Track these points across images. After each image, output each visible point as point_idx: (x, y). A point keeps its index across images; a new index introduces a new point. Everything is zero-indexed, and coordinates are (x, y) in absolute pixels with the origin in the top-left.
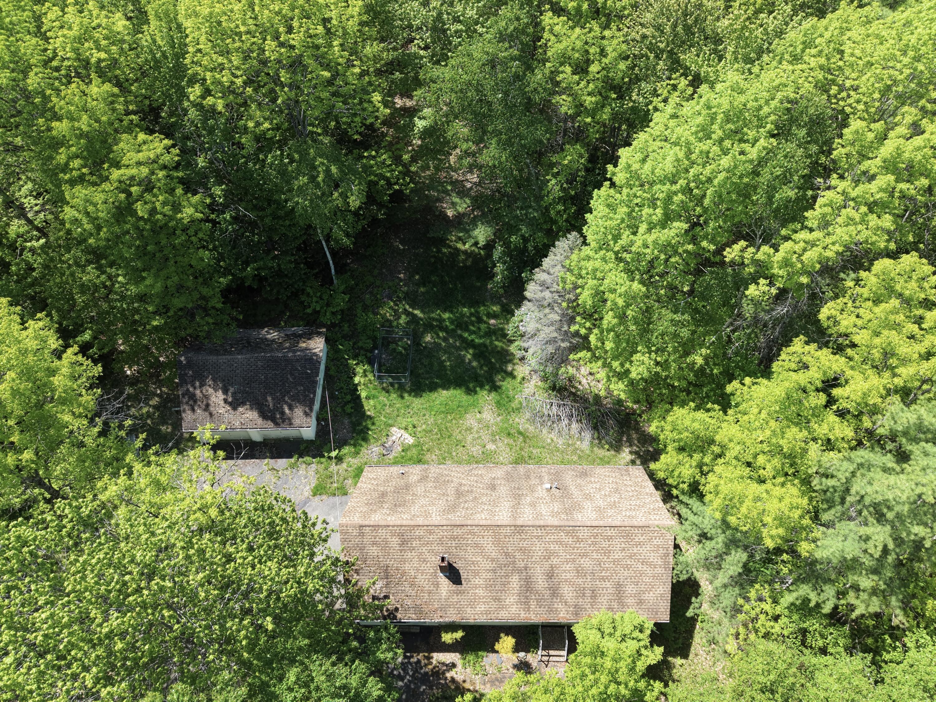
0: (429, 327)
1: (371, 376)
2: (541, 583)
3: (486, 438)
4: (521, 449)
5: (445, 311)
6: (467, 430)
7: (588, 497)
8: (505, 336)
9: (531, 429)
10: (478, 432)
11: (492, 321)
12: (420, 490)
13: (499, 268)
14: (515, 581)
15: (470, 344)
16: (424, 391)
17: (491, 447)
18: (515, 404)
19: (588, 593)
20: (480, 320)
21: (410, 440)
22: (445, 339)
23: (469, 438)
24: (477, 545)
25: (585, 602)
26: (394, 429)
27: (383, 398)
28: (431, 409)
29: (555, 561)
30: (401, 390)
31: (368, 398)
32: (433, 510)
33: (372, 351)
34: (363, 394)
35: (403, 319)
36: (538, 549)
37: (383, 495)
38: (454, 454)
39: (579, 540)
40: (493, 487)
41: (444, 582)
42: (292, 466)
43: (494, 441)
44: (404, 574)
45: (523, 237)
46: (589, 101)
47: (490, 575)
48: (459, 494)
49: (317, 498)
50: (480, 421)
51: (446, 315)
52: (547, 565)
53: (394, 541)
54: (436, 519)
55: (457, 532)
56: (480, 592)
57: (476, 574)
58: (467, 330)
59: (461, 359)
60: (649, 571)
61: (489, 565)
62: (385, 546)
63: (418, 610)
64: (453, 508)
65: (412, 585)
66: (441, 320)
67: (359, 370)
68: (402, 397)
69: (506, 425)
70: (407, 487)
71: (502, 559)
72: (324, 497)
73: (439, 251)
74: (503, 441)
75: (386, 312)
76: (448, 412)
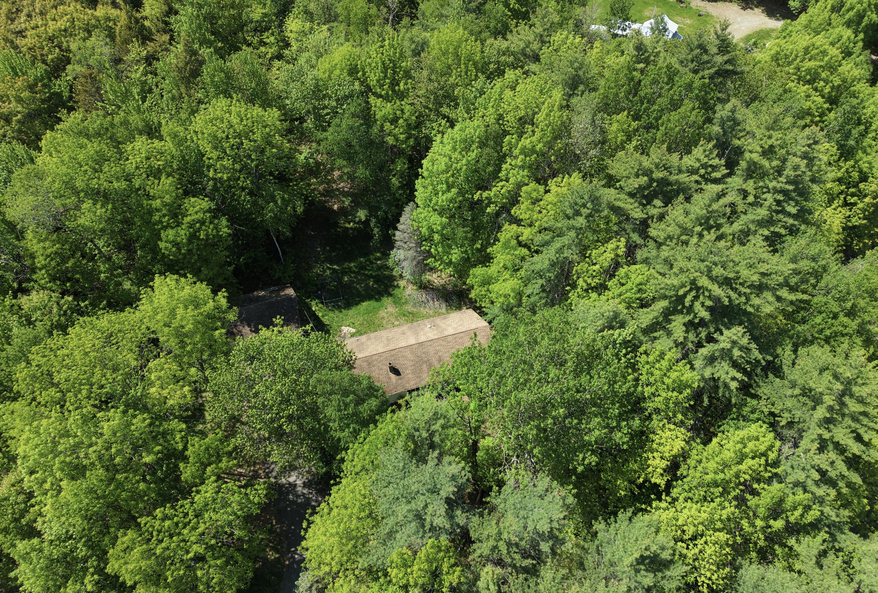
0: (344, 272)
1: (320, 305)
3: (393, 320)
5: (350, 262)
6: (382, 319)
7: (449, 325)
8: (388, 268)
9: (415, 310)
10: (388, 318)
11: (379, 262)
12: (369, 343)
13: (376, 230)
14: (425, 367)
15: (371, 276)
16: (353, 306)
18: (403, 301)
20: (372, 263)
21: (353, 330)
22: (355, 277)
23: (384, 322)
24: (403, 356)
26: (343, 328)
27: (331, 314)
28: (359, 313)
29: (440, 354)
30: (339, 308)
31: (323, 316)
32: (378, 348)
33: (317, 292)
34: (320, 315)
35: (328, 272)
36: (431, 350)
38: (379, 328)
39: (449, 342)
40: (404, 333)
41: (392, 376)
43: (398, 320)
45: (384, 211)
47: (413, 368)
48: (389, 340)
50: (387, 313)
51: (352, 265)
52: (437, 356)
53: (365, 364)
54: (381, 351)
55: (394, 352)
56: (410, 376)
57: (406, 369)
58: (366, 269)
59: (367, 285)
61: (412, 363)
64: (388, 345)
66: (350, 268)
67: (313, 303)
68: (341, 312)
69: (401, 312)
70: (362, 344)
71: (417, 359)
73: (336, 231)
75: (318, 270)
76: (369, 313)
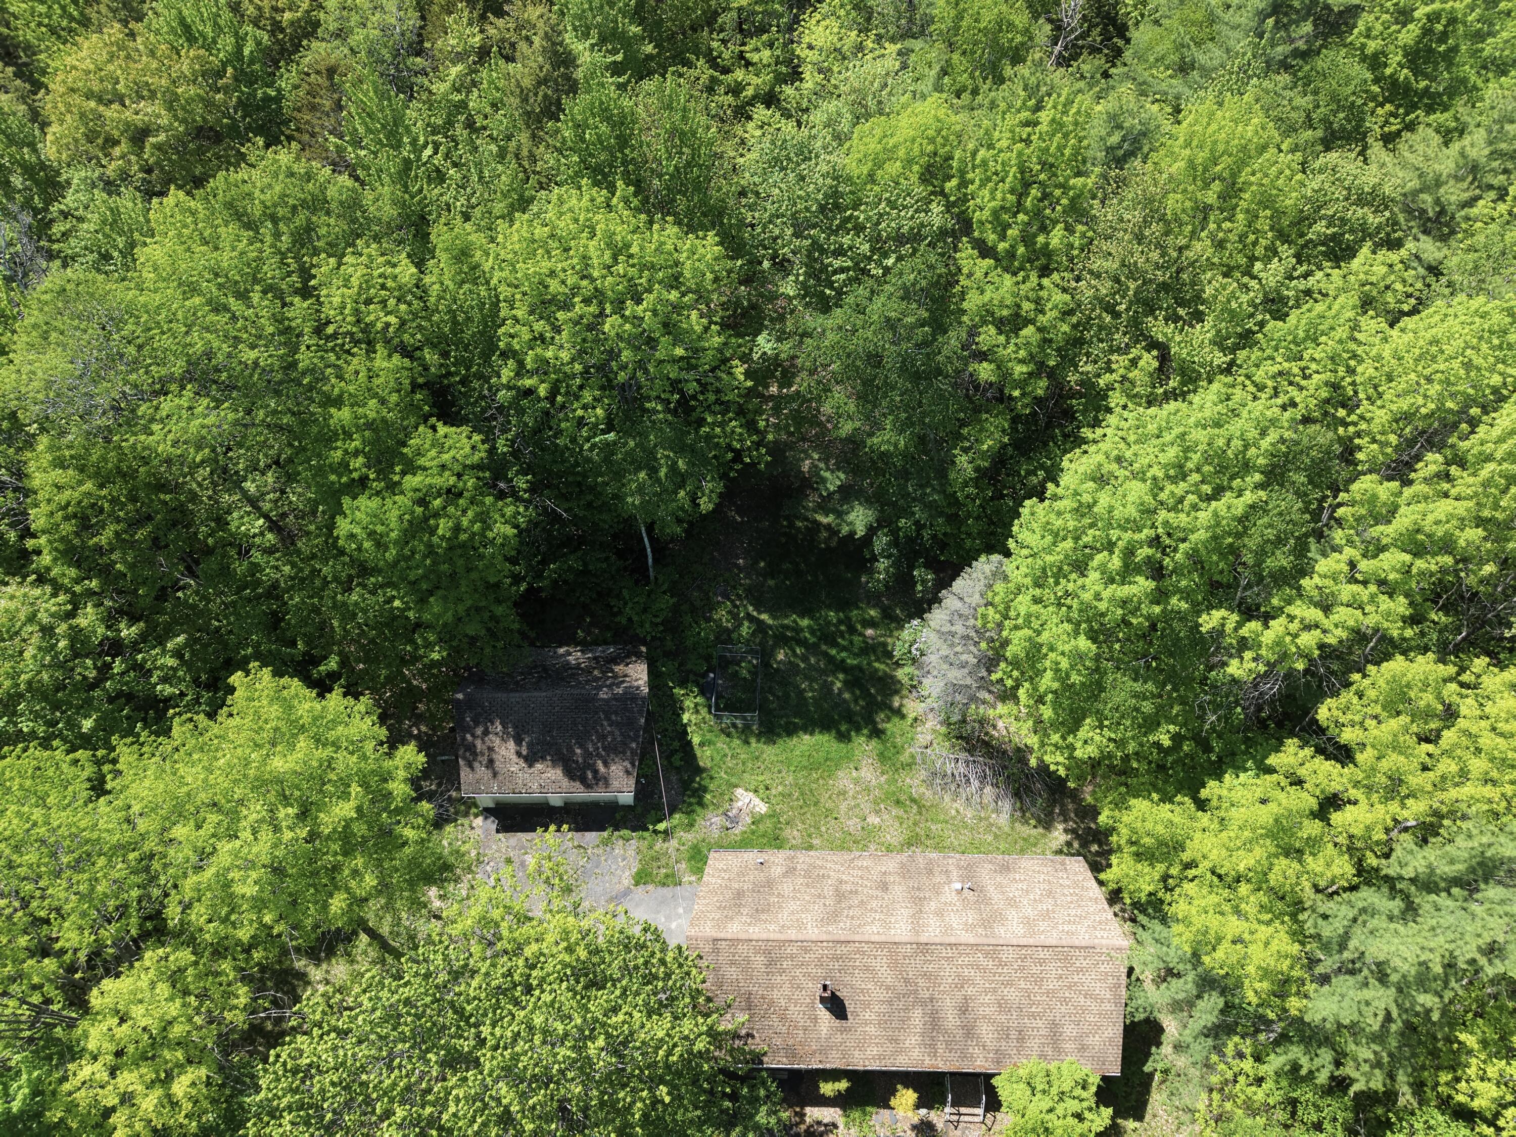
0: (782, 639)
1: (704, 711)
2: (951, 1019)
3: (866, 807)
4: (915, 824)
5: (802, 616)
6: (839, 794)
7: (1012, 903)
8: (890, 655)
9: (929, 794)
10: (854, 798)
11: (870, 632)
12: (786, 888)
13: (883, 564)
14: (917, 1017)
15: (841, 666)
16: (779, 736)
17: (873, 820)
18: (905, 757)
19: (1014, 1034)
20: (852, 630)
21: (762, 808)
22: (805, 659)
23: (843, 807)
24: (867, 969)
25: (1010, 1046)
26: (739, 791)
27: (721, 743)
28: (788, 762)
29: (970, 991)
30: (745, 734)
31: (702, 744)
32: (807, 917)
33: (705, 675)
34: (696, 740)
35: (746, 629)
36: (948, 974)
37: (739, 894)
38: (823, 829)
39: (1002, 964)
40: (884, 887)
41: (824, 1014)
42: (605, 843)
43: (878, 812)
44: (771, 1003)
45: (917, 523)
46: (1020, 370)
47: (884, 1008)
48: (840, 896)
49: (641, 888)
50: (856, 782)
51: (805, 622)
52: (959, 995)
53: (759, 961)
54: (813, 932)
55: (844, 949)
56: (871, 1030)
57: (867, 1005)
58: (834, 644)
59: (827, 688)
60: (1094, 1007)
61: (883, 995)
62: (746, 965)
63: (791, 1052)
64: (833, 917)
65: (783, 1018)
66: (798, 630)
67: (688, 703)
68: (747, 742)
69: (893, 788)
70: (769, 883)
71: (901, 987)
72: (650, 887)
73: (791, 525)
74: (890, 812)
75: (722, 615)
76: (813, 767)
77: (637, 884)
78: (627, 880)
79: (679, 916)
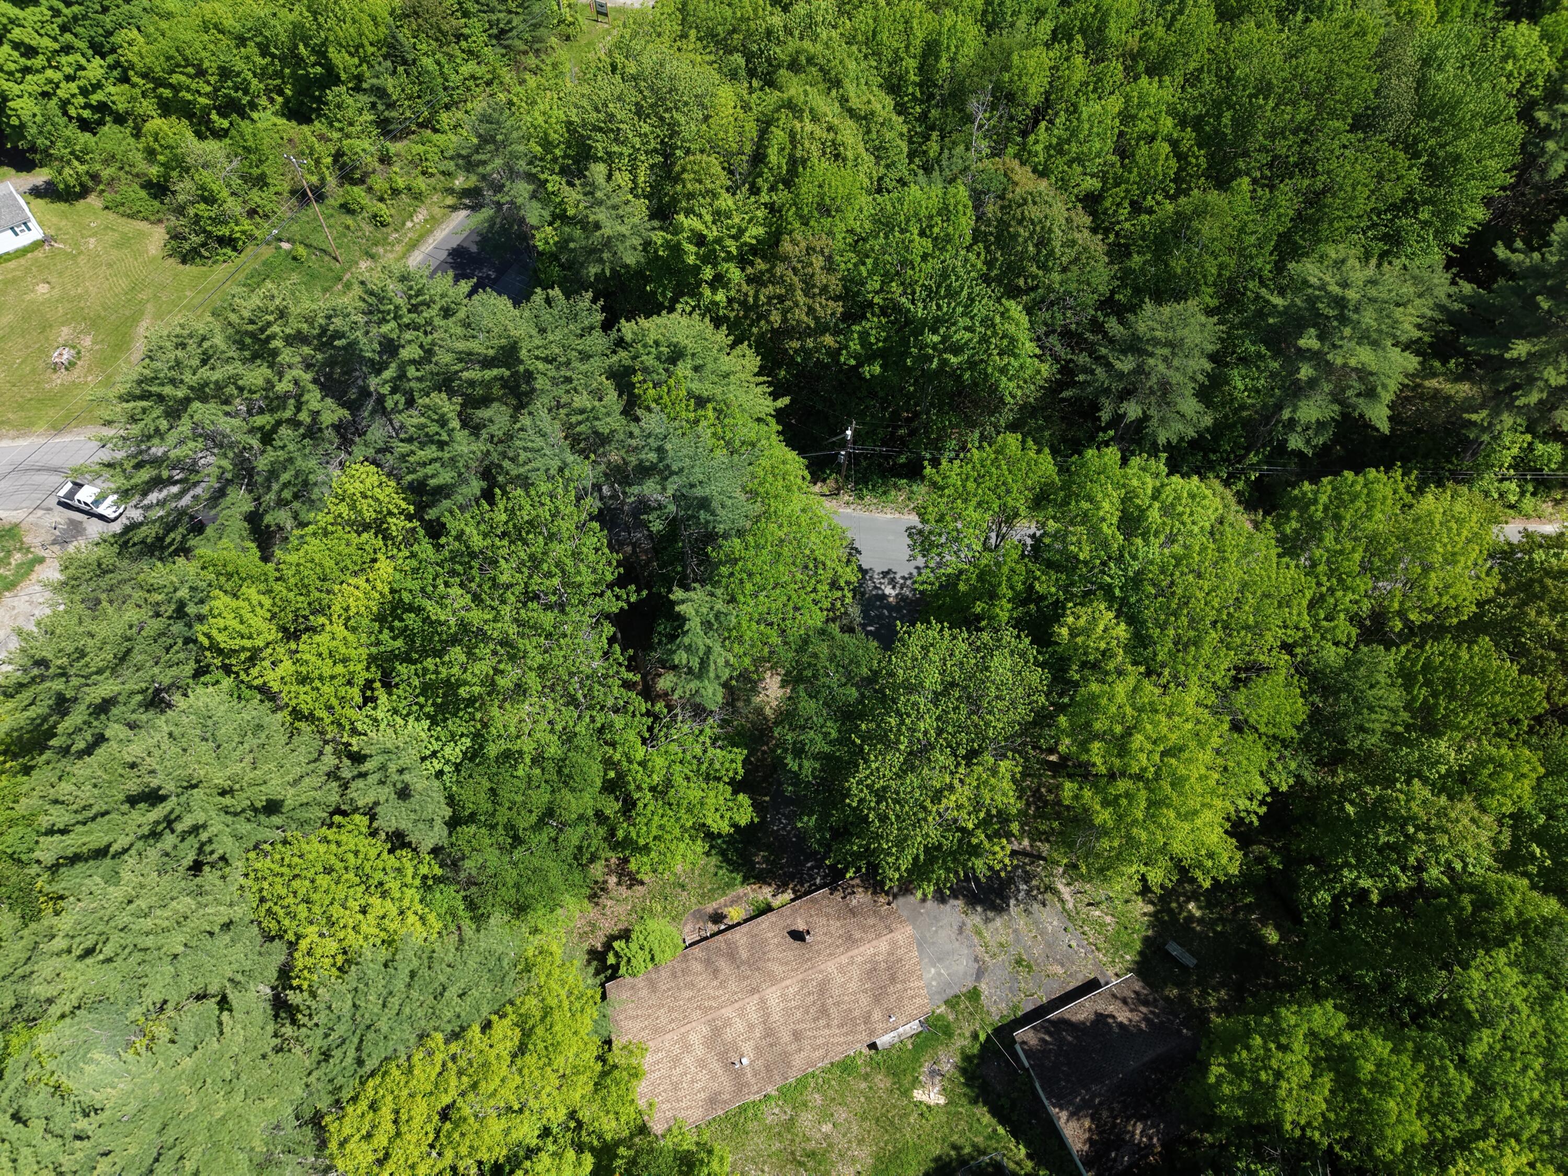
2: (722, 963)
3: (837, 1138)
6: (863, 1140)
7: (702, 1064)
10: (850, 1142)
12: (864, 1000)
17: (827, 1128)
19: (679, 974)
21: (918, 1095)
23: (855, 1128)
24: (787, 964)
25: (678, 967)
26: (942, 1101)
27: (978, 1141)
28: (916, 1149)
29: (715, 983)
31: (995, 1131)
32: (840, 979)
40: (797, 1036)
43: (827, 1136)
47: (767, 949)
48: (824, 1011)
49: (970, 987)
50: (854, 1160)
53: (857, 935)
54: (831, 967)
56: (771, 935)
61: (770, 955)
62: (864, 929)
65: (827, 915)
71: (760, 964)
72: (964, 990)
74: (817, 1142)
76: (897, 1155)
77: (975, 988)
78: (983, 987)
79: (933, 979)
